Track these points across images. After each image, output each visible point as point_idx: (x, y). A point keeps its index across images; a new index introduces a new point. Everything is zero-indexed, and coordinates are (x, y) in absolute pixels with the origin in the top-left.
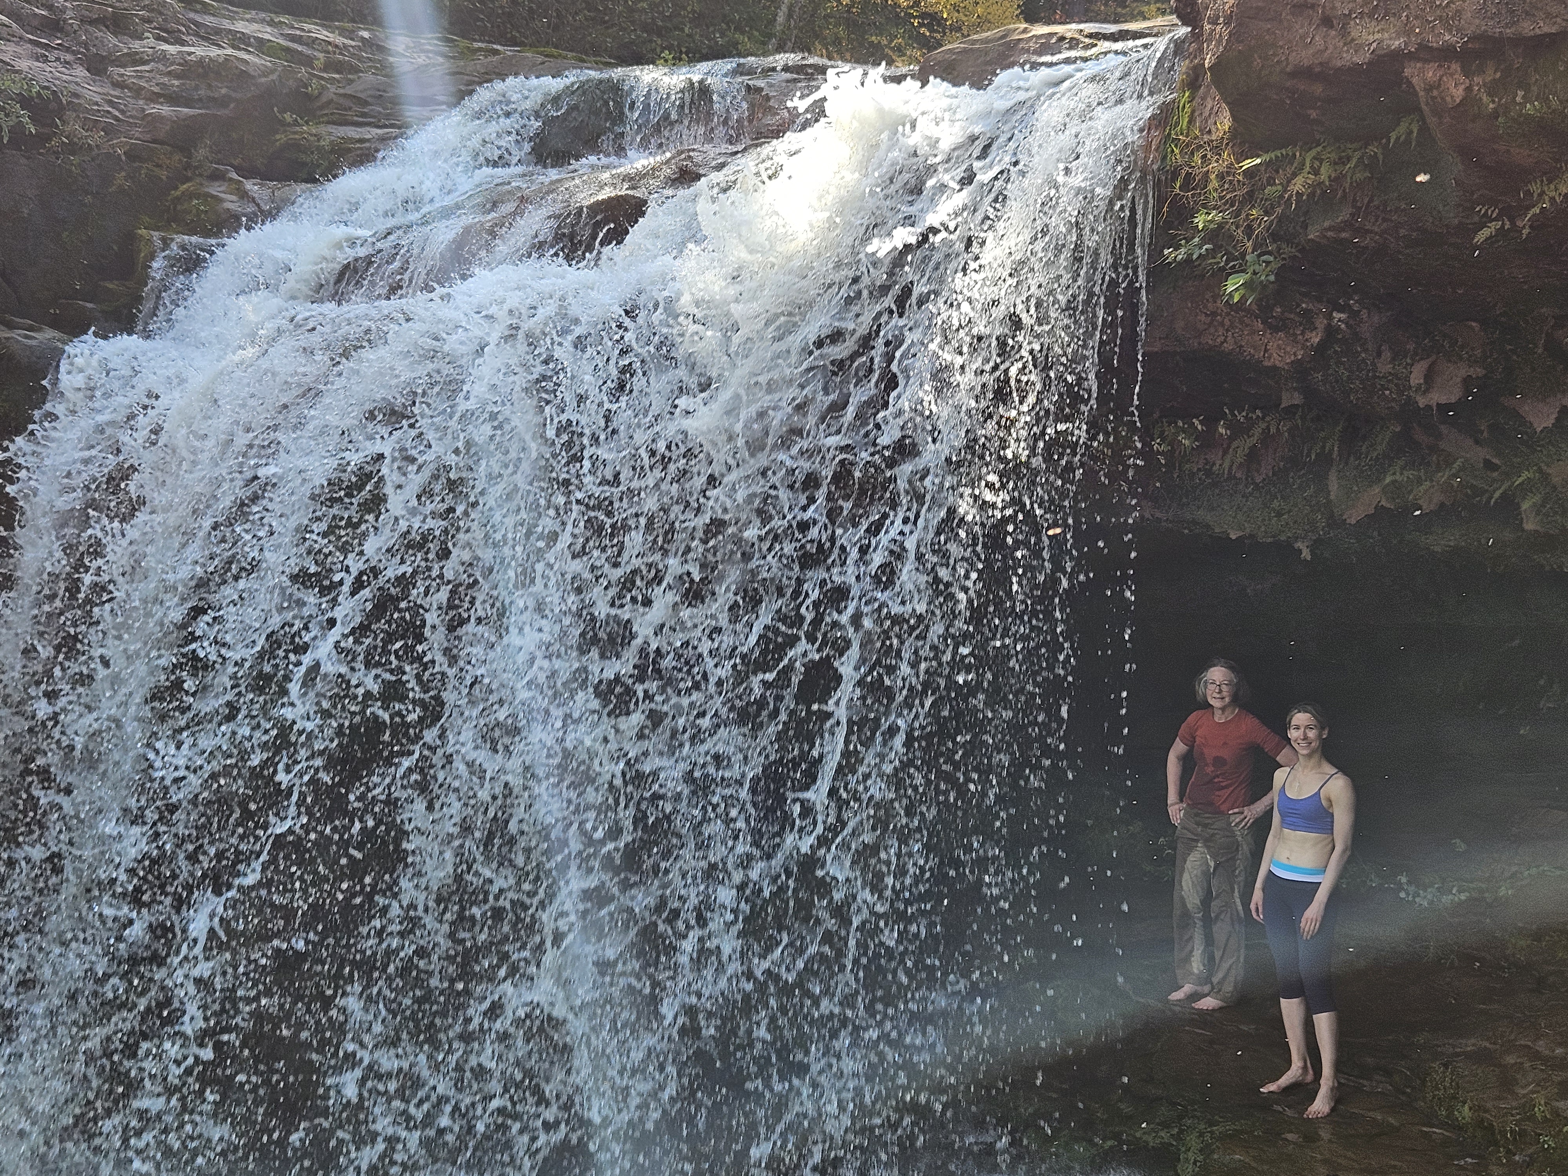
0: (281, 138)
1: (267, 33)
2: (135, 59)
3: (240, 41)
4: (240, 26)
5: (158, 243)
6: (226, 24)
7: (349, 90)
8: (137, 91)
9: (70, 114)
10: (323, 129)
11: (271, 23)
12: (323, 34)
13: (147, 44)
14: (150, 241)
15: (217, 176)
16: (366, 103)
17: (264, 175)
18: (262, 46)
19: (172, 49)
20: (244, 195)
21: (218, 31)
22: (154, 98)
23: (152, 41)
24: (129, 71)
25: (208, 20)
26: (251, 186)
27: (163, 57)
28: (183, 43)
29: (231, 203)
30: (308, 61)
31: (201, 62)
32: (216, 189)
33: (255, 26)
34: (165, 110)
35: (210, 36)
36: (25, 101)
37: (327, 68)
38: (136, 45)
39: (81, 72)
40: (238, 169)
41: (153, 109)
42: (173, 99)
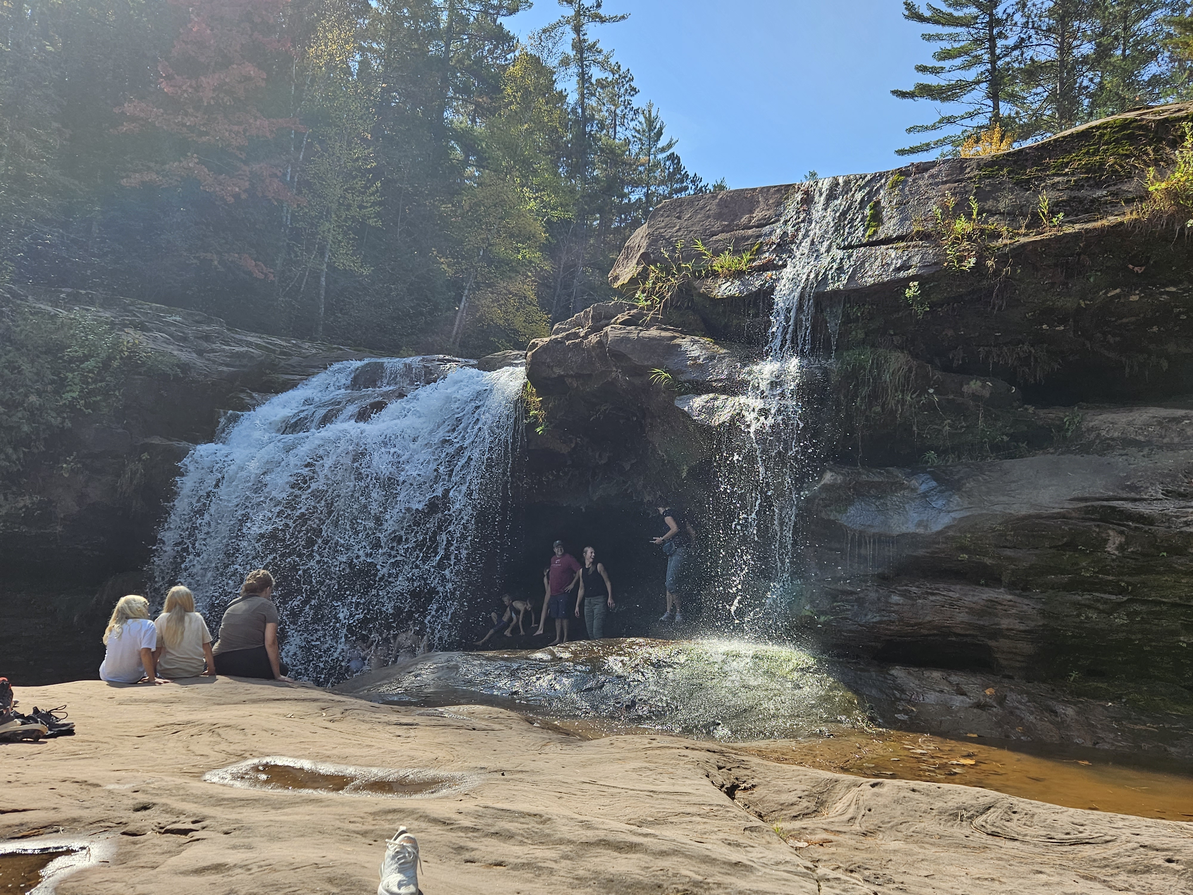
0: (265, 378)
1: (259, 341)
2: (213, 351)
3: (249, 344)
4: (249, 339)
5: (222, 413)
6: (244, 338)
7: (289, 362)
8: (214, 362)
9: (193, 370)
10: (280, 376)
11: (260, 338)
12: (279, 342)
13: (216, 346)
14: (219, 413)
15: (243, 391)
16: (294, 367)
17: (259, 391)
18: (258, 346)
19: (227, 348)
20: (252, 398)
21: (241, 340)
22: (221, 364)
23: (219, 345)
24: (211, 355)
25: (237, 336)
26: (255, 395)
27: (224, 350)
28: (231, 346)
29: (248, 400)
30: (274, 351)
31: (237, 352)
32: (242, 395)
33: (254, 339)
34: (225, 369)
35: (239, 343)
36: (178, 366)
37: (281, 354)
38: (214, 346)
39: (195, 355)
40: (250, 389)
41: (220, 368)
42: (227, 365)
